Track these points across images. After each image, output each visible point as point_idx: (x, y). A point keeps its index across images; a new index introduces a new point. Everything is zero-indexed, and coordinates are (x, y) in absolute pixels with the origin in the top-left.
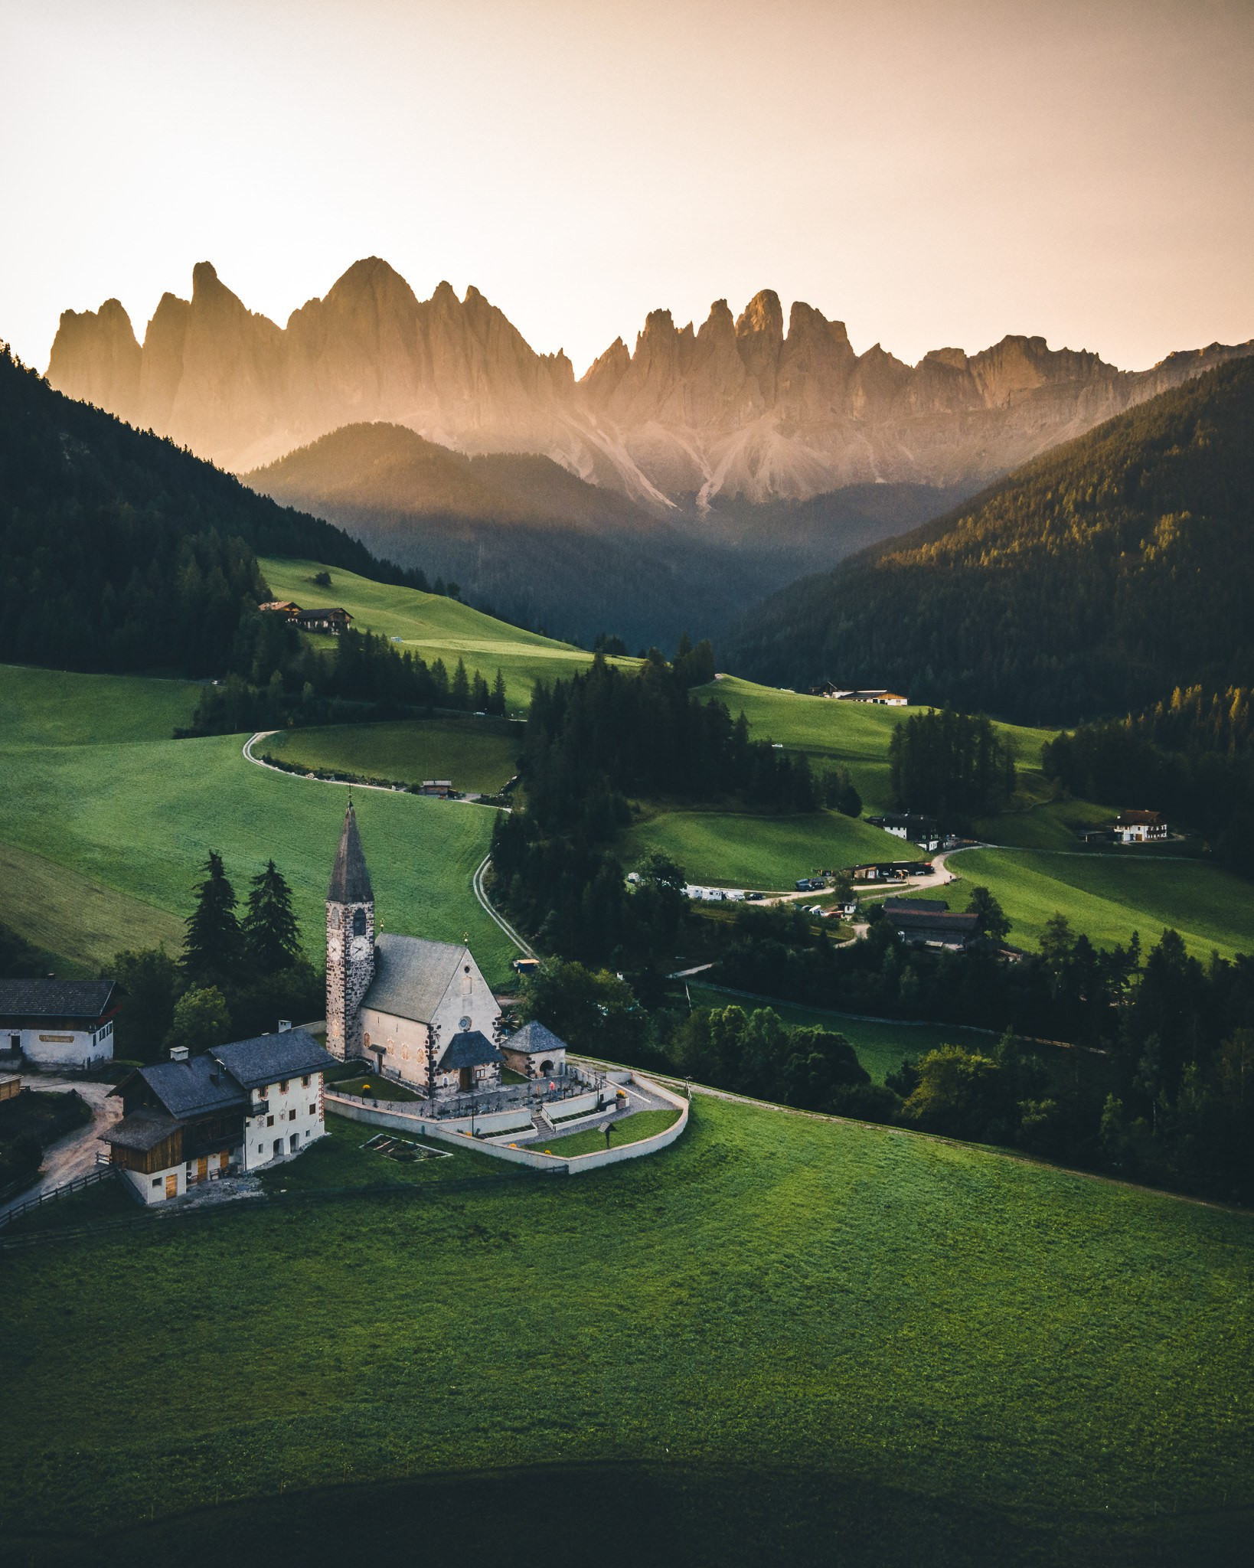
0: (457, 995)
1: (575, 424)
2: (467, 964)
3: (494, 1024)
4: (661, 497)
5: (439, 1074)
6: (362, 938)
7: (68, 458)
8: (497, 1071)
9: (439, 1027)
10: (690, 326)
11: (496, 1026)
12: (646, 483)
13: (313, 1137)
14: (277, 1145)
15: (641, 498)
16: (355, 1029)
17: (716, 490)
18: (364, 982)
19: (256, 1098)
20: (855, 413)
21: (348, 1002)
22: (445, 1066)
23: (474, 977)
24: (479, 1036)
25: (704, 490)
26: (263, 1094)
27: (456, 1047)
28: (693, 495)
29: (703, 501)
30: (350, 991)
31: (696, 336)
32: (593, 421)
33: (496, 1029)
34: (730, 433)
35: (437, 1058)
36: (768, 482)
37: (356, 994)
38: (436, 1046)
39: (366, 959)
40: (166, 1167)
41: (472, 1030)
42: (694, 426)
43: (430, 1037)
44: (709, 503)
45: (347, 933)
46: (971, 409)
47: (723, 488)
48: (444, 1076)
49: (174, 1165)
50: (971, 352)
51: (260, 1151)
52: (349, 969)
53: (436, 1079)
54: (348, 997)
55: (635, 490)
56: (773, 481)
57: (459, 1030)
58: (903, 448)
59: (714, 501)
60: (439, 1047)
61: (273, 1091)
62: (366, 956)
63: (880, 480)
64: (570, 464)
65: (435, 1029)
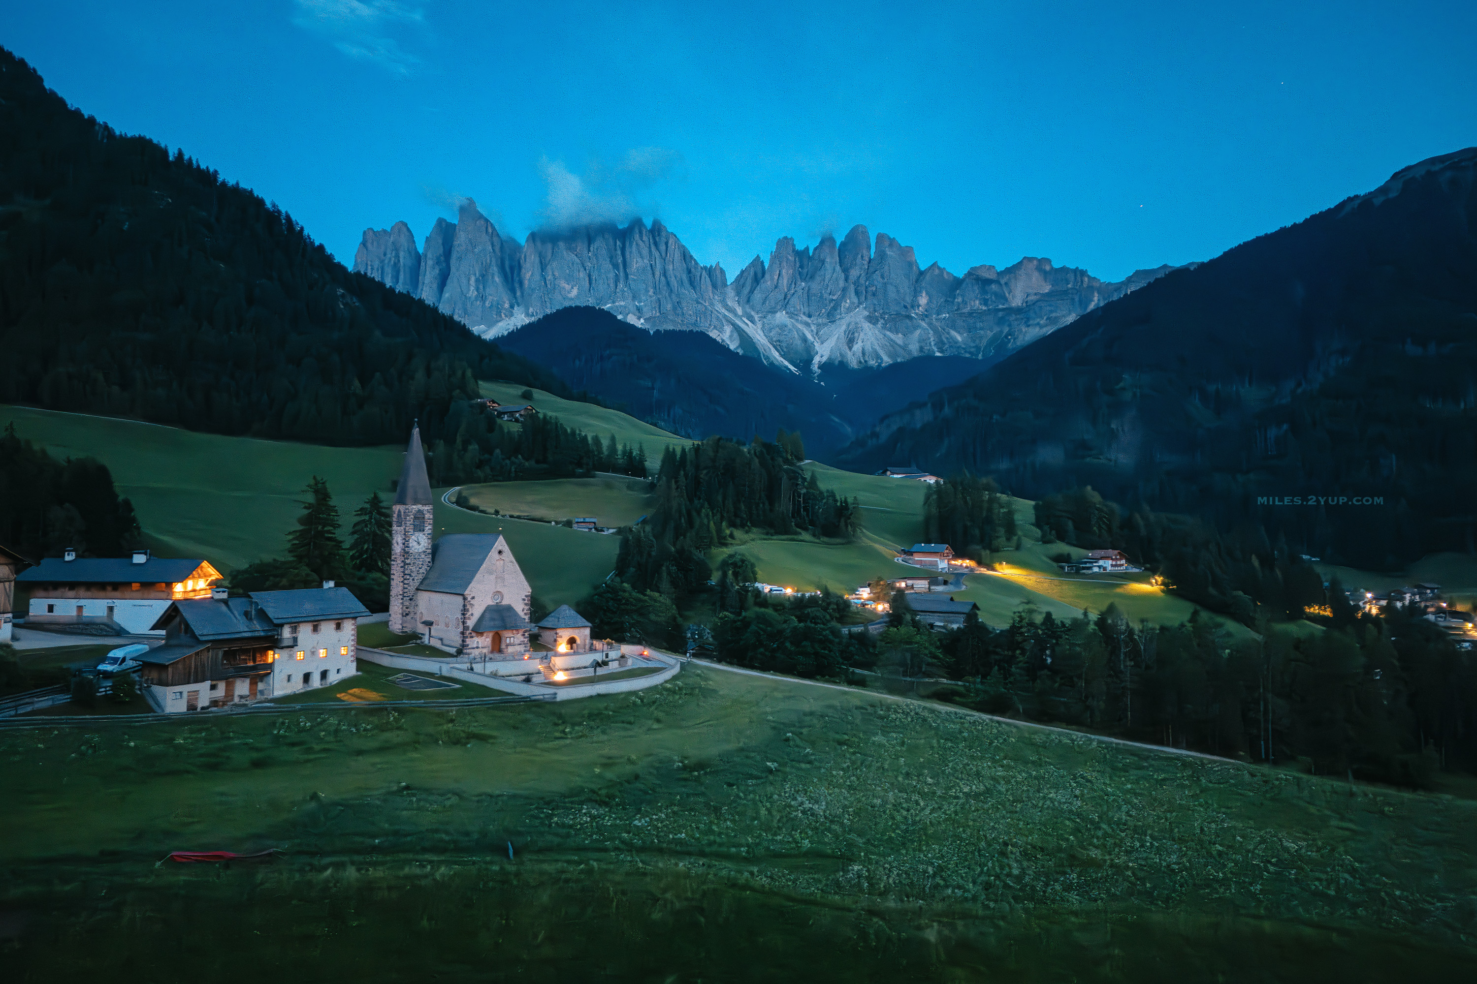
0: (491, 573)
1: (727, 313)
2: (500, 548)
3: (524, 600)
4: (786, 363)
5: (472, 637)
6: (421, 534)
7: (342, 307)
8: (526, 640)
9: (473, 598)
10: (807, 249)
11: (526, 602)
12: (776, 354)
13: (344, 675)
14: (307, 677)
15: (772, 364)
16: (411, 609)
17: (824, 359)
18: (421, 571)
19: (286, 633)
20: (920, 308)
21: (406, 586)
22: (478, 630)
23: (507, 560)
24: (509, 608)
25: (817, 360)
26: (294, 630)
27: (487, 616)
28: (809, 361)
29: (815, 367)
30: (408, 577)
31: (811, 255)
32: (740, 311)
33: (526, 604)
34: (834, 321)
35: (471, 623)
36: (861, 355)
37: (413, 580)
38: (469, 613)
39: (424, 552)
40: (189, 683)
41: (504, 603)
42: (810, 316)
43: (464, 606)
44: (819, 368)
45: (407, 528)
46: (1001, 306)
47: (829, 358)
48: (476, 639)
49: (196, 681)
50: (1000, 268)
51: (289, 680)
52: (408, 559)
53: (468, 641)
54: (406, 582)
55: (767, 358)
56: (864, 354)
57: (491, 602)
58: (953, 333)
59: (822, 366)
60: (472, 615)
61: (305, 631)
62: (424, 549)
63: (938, 354)
64: (723, 341)
65: (469, 599)
